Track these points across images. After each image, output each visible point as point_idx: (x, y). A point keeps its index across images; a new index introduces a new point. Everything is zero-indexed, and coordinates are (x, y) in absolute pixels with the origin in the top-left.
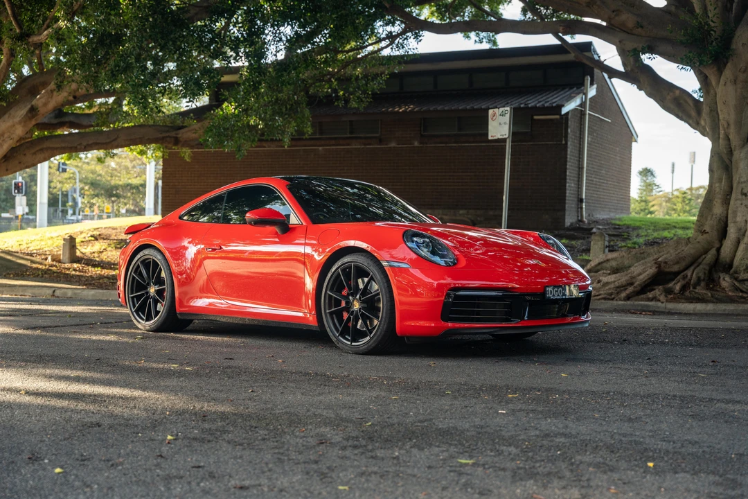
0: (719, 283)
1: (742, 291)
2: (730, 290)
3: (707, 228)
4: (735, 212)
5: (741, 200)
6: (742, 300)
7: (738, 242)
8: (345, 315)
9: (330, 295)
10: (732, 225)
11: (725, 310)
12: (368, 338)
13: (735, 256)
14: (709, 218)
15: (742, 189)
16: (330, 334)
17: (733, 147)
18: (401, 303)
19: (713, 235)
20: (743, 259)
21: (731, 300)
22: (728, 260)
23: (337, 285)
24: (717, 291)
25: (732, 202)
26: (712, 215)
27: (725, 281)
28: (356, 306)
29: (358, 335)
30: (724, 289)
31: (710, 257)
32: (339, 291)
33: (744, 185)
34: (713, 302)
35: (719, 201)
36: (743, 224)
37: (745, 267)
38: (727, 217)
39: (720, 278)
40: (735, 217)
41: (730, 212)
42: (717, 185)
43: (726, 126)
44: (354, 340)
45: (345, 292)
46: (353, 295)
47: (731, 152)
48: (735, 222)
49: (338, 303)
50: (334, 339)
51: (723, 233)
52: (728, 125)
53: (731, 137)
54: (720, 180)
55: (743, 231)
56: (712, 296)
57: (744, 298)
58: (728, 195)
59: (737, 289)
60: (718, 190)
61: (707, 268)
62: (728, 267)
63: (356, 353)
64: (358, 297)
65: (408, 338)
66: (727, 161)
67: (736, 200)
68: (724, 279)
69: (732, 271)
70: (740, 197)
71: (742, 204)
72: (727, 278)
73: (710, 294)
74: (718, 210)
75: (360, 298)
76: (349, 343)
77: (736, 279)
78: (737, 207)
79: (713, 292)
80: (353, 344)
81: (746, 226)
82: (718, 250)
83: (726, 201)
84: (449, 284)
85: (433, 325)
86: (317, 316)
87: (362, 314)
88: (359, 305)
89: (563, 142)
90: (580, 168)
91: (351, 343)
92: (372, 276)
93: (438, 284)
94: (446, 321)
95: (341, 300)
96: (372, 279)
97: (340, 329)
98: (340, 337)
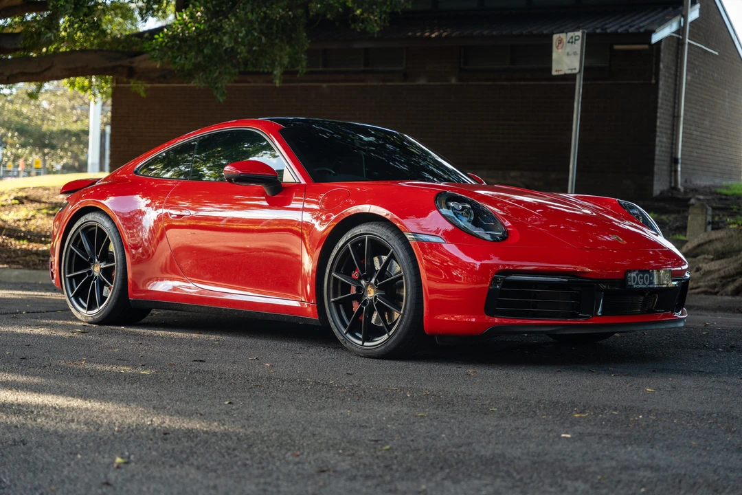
8: (356, 306)
9: (335, 278)
12: (386, 337)
16: (335, 331)
18: (432, 291)
23: (345, 265)
28: (371, 294)
29: (371, 332)
32: (348, 272)
44: (367, 338)
45: (355, 275)
46: (367, 278)
49: (346, 288)
50: (340, 337)
63: (369, 357)
64: (373, 281)
65: (439, 336)
75: (376, 282)
76: (360, 343)
80: (366, 344)
84: (497, 265)
85: (474, 320)
86: (317, 306)
87: (379, 304)
88: (375, 293)
89: (653, 81)
90: (676, 117)
91: (363, 343)
92: (392, 253)
93: (482, 265)
94: (492, 315)
95: (350, 285)
96: (392, 257)
97: (348, 324)
98: (348, 335)
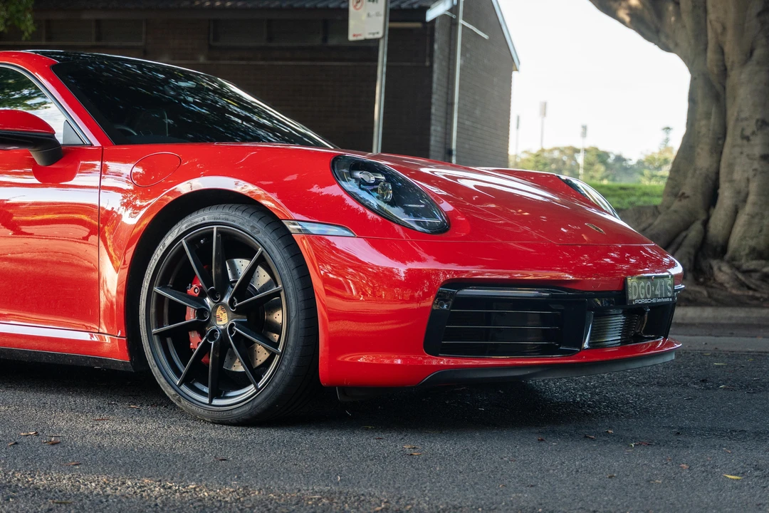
0: (712, 275)
1: (749, 288)
2: (733, 287)
3: (687, 190)
4: (731, 166)
5: (741, 146)
6: (755, 302)
7: (736, 212)
8: (196, 341)
9: (160, 297)
10: (727, 185)
11: (731, 318)
12: (251, 389)
13: (730, 233)
14: (690, 175)
15: (743, 130)
16: (161, 381)
17: (729, 65)
18: (334, 316)
19: (697, 201)
20: (743, 238)
21: (738, 302)
22: (720, 240)
23: (176, 272)
24: (712, 287)
25: (726, 150)
26: (695, 170)
27: (723, 273)
28: (223, 320)
29: (224, 383)
30: (722, 284)
31: (694, 233)
32: (181, 287)
33: (745, 124)
34: (710, 305)
35: (707, 148)
36: (743, 185)
37: (747, 251)
38: (717, 173)
39: (711, 268)
40: (731, 172)
41: (723, 165)
42: (703, 123)
43: (719, 30)
44: (217, 393)
45: (193, 290)
46: (217, 295)
47: (724, 72)
48: (731, 181)
49: (178, 312)
50: (169, 392)
51: (712, 198)
52: (724, 29)
53: (727, 48)
54: (708, 116)
55: (743, 195)
56: (710, 296)
57: (757, 299)
58: (719, 139)
59: (743, 285)
60: (704, 130)
61: (692, 251)
62: (721, 251)
63: (222, 423)
64: (226, 300)
65: (344, 390)
66: (718, 87)
67: (734, 146)
68: (720, 269)
69: (727, 256)
70: (739, 141)
71: (742, 153)
72: (725, 268)
73: (705, 293)
74: (703, 161)
75: (231, 301)
76: (206, 400)
77: (738, 268)
78: (735, 158)
79: (710, 290)
80: (216, 402)
81: (747, 186)
82: (706, 223)
83: (717, 150)
84: (436, 272)
85: (399, 362)
86: (128, 341)
87: (238, 338)
88: (230, 319)
89: (427, 64)
90: (450, 104)
91: (211, 401)
92: (261, 255)
93: (410, 273)
94: (435, 353)
95: (186, 306)
96: (262, 262)
97: (184, 371)
98: (183, 387)
